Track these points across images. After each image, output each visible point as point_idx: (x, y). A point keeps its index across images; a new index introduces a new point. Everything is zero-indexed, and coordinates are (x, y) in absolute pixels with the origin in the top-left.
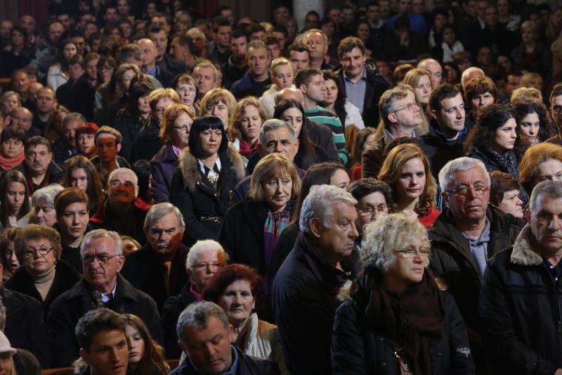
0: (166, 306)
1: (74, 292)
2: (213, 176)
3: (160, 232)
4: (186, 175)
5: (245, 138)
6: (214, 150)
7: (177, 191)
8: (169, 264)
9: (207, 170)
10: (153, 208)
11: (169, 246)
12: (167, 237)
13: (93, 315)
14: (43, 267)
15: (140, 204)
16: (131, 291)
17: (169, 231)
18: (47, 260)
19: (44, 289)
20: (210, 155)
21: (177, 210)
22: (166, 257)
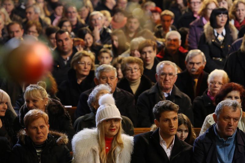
0: (195, 101)
1: (151, 90)
2: (221, 38)
3: (193, 64)
4: (207, 36)
5: (237, 20)
6: (223, 25)
7: (202, 44)
8: (196, 80)
9: (218, 34)
10: (191, 52)
11: (198, 71)
12: (197, 67)
13: (162, 103)
14: (135, 77)
15: (182, 50)
16: (179, 93)
17: (198, 64)
18: (137, 74)
19: (134, 88)
20: (220, 27)
21: (203, 54)
22: (195, 76)
